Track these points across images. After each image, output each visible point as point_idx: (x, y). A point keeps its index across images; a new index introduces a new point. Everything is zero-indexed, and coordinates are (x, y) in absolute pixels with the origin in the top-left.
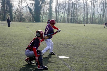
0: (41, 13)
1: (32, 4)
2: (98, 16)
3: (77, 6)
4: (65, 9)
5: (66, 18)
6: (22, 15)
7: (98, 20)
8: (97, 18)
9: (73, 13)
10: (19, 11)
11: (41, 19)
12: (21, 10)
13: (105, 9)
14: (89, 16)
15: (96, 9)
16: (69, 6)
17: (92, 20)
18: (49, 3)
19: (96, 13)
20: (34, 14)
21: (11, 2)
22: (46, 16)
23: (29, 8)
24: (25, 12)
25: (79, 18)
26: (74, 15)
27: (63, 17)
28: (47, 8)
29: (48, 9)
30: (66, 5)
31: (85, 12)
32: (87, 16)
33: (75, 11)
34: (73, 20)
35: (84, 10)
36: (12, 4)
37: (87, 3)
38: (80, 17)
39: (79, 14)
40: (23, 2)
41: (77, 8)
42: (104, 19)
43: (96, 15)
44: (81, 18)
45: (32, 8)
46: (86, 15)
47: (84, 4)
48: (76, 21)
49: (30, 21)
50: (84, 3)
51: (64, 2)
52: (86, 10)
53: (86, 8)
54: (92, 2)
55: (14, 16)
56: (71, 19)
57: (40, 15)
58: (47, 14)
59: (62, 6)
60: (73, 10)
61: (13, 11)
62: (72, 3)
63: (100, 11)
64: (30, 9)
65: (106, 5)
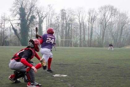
0: (29, 35)
1: (17, 24)
2: (97, 38)
3: (72, 26)
4: (58, 30)
6: (7, 37)
7: (97, 43)
8: (96, 41)
9: (67, 34)
10: (2, 33)
13: (105, 30)
14: (87, 38)
15: (94, 29)
16: (62, 26)
17: (91, 43)
18: (38, 23)
19: (94, 34)
20: (20, 36)
23: (13, 28)
24: (9, 33)
25: (74, 41)
26: (69, 37)
30: (59, 25)
31: (82, 34)
32: (84, 38)
33: (70, 32)
34: (67, 43)
35: (81, 31)
37: (83, 22)
38: (76, 39)
39: (75, 36)
40: (6, 22)
41: (72, 29)
42: (104, 41)
43: (95, 37)
44: (77, 41)
45: (18, 28)
46: (82, 36)
47: (81, 24)
48: (71, 44)
49: (15, 44)
50: (80, 22)
51: (57, 22)
52: (82, 31)
53: (82, 29)
54: (90, 21)
57: (27, 38)
59: (54, 26)
60: (67, 31)
62: (67, 24)
63: (99, 31)
64: (15, 31)
65: (106, 24)
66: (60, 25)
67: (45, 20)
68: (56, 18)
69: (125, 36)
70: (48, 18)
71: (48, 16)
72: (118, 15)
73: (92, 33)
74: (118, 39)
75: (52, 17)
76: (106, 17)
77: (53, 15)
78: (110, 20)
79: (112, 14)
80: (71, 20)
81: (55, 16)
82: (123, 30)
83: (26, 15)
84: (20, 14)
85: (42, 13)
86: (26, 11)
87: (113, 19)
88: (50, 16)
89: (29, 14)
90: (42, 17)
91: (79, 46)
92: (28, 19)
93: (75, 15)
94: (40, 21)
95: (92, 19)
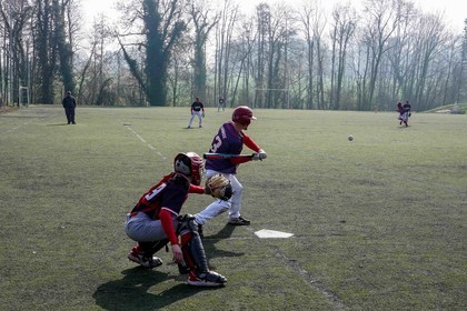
0: (168, 76)
1: (138, 46)
2: (356, 84)
3: (286, 50)
4: (248, 62)
5: (252, 91)
6: (107, 83)
7: (356, 98)
8: (352, 92)
9: (273, 73)
10: (95, 70)
11: (170, 94)
12: (101, 66)
14: (328, 83)
15: (347, 60)
16: (261, 50)
17: (338, 98)
18: (195, 43)
19: (347, 72)
20: (144, 77)
21: (67, 40)
22: (185, 86)
23: (127, 57)
24: (116, 72)
25: (292, 91)
26: (278, 80)
27: (240, 87)
28: (188, 59)
29: (192, 61)
30: (250, 48)
31: (315, 72)
32: (321, 84)
33: (281, 66)
34: (273, 97)
35: (311, 64)
36: (70, 46)
37: (318, 40)
38: (297, 86)
39: (295, 78)
40: (106, 40)
41: (286, 59)
42: (375, 94)
43: (350, 81)
44: (300, 92)
45: (140, 57)
46: (315, 79)
47: (311, 45)
48: (284, 100)
49: (133, 102)
50: (311, 39)
51: (245, 39)
52: (316, 63)
53: (315, 58)
54: (337, 37)
55: (78, 86)
56: (269, 95)
57: (165, 81)
58: (187, 80)
59: (238, 50)
60: (273, 65)
61: (75, 71)
62: (272, 43)
63: (363, 66)
64: (132, 63)
65: (381, 46)
66: (255, 48)
67: (212, 35)
68: (244, 27)
69: (435, 78)
70: (221, 27)
71: (221, 22)
72: (418, 20)
73: (341, 70)
74: (414, 86)
75: (231, 27)
76: (382, 26)
77: (234, 19)
78: (393, 35)
79: (399, 16)
80: (284, 34)
81: (239, 24)
82: (430, 63)
83: (161, 20)
84: (145, 18)
85: (204, 13)
86: (161, 10)
87: (402, 32)
88: (228, 22)
89: (171, 17)
90: (205, 25)
91: (305, 105)
92: (165, 32)
93: (295, 19)
94: (198, 37)
95: (342, 32)
